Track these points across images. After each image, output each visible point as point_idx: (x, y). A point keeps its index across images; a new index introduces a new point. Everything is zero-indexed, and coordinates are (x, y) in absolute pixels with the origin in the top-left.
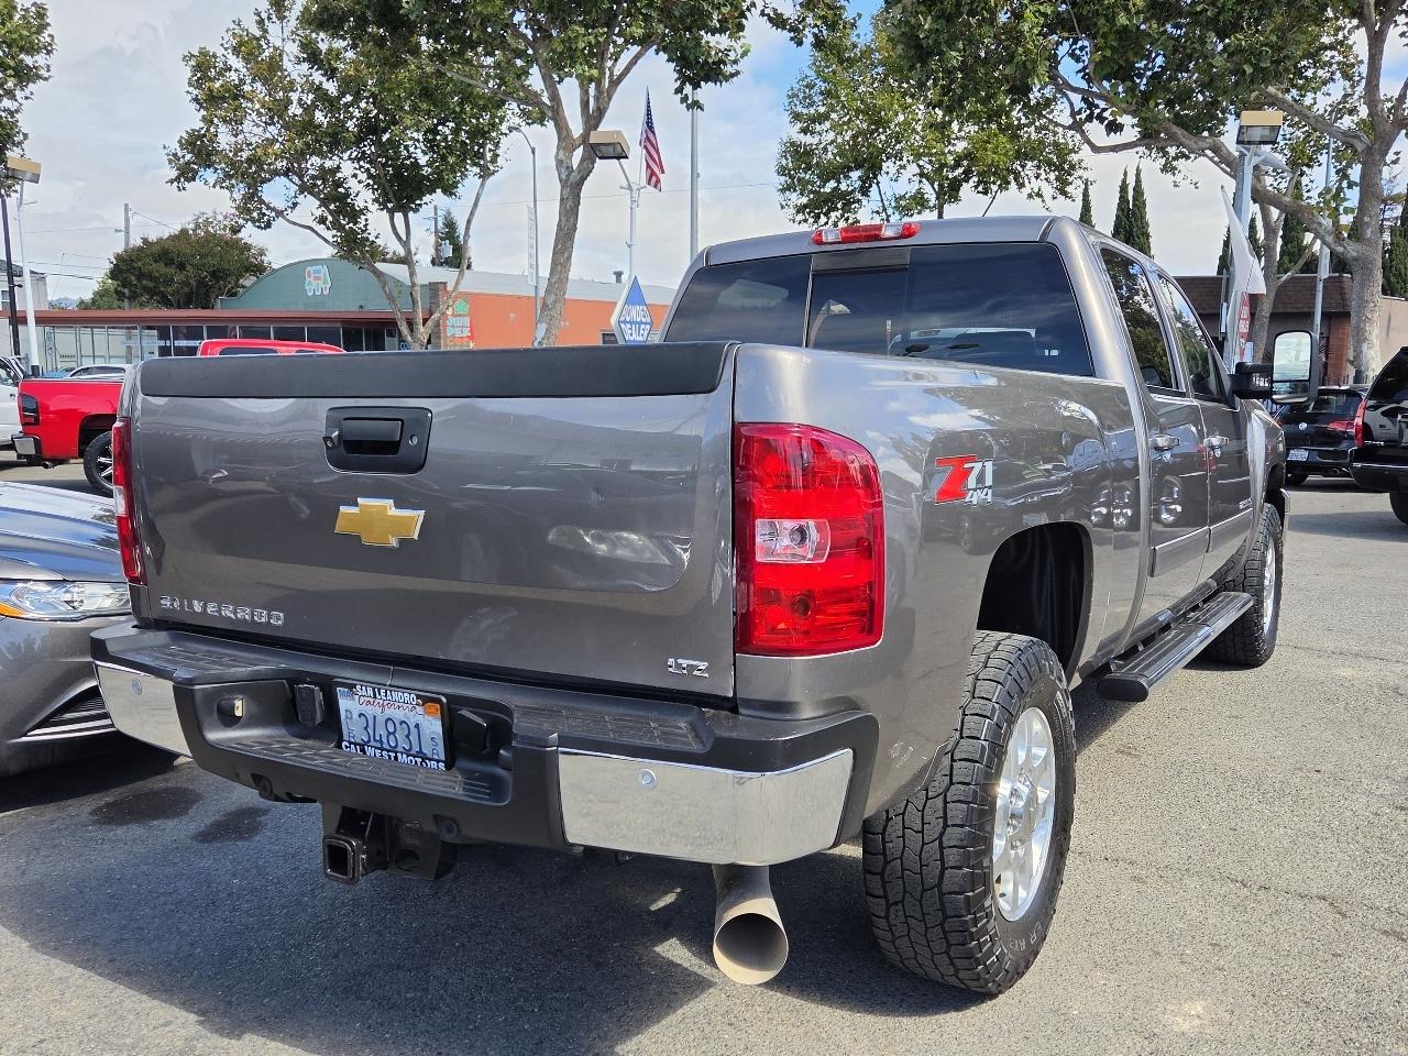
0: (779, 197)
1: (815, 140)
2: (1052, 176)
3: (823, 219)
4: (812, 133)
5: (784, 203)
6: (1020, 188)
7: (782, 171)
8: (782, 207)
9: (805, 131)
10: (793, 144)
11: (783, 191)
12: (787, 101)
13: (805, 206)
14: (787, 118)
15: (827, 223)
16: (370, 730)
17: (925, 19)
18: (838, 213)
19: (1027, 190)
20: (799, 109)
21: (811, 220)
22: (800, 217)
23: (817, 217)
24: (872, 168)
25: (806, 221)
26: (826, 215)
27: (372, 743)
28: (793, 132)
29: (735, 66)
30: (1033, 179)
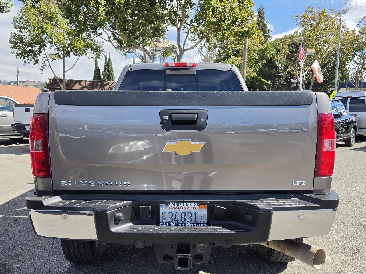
0: (11, 50)
1: (23, 34)
2: (95, 53)
3: (26, 58)
4: (22, 32)
5: (13, 52)
6: (86, 55)
7: (11, 42)
8: (12, 53)
9: (20, 31)
10: (15, 35)
11: (12, 48)
12: (13, 21)
13: (20, 54)
14: (13, 26)
15: (28, 59)
16: (173, 218)
17: (73, 5)
18: (31, 57)
19: (88, 56)
20: (17, 24)
21: (22, 58)
22: (19, 57)
23: (24, 57)
24: (42, 45)
25: (21, 58)
26: (28, 57)
27: (174, 221)
28: (16, 31)
29: (9, 9)
30: (90, 53)
